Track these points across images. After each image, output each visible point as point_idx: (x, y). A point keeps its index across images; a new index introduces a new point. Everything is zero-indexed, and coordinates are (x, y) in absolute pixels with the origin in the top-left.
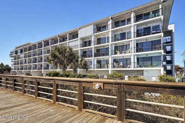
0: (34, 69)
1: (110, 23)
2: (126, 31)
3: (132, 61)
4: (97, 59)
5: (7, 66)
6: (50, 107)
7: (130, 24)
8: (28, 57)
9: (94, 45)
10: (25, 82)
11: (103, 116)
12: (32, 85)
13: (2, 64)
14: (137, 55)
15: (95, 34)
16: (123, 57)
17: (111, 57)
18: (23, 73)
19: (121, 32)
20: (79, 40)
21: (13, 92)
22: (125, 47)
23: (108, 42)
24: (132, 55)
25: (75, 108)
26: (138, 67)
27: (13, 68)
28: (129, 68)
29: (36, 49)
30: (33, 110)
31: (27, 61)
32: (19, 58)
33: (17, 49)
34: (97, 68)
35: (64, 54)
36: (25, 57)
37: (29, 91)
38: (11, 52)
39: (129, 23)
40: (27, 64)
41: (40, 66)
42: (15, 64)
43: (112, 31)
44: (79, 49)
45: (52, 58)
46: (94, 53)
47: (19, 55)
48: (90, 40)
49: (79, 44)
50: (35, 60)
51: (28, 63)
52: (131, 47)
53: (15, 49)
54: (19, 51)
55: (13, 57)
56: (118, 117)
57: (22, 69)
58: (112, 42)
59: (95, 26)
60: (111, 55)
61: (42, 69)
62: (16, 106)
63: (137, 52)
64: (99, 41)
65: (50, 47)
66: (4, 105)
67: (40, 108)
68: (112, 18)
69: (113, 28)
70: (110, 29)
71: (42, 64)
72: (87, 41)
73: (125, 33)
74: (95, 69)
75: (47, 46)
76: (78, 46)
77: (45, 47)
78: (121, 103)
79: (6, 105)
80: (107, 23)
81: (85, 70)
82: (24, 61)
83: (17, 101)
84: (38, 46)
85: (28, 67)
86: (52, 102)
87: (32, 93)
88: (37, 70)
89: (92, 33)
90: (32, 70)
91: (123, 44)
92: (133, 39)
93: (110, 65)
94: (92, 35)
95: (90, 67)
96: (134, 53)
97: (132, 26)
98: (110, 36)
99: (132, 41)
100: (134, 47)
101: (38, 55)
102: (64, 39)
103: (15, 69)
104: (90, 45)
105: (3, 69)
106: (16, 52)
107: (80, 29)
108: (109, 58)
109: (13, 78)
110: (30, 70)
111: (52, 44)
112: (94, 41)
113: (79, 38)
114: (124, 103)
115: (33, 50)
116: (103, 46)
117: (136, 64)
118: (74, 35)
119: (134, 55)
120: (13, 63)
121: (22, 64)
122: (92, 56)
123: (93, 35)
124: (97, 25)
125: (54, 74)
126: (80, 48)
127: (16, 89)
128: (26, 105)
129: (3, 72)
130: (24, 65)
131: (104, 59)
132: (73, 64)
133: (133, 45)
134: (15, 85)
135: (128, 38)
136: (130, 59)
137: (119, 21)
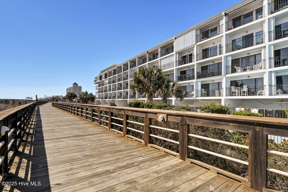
0: (118, 98)
1: (223, 22)
2: (254, 31)
3: (266, 82)
4: (202, 82)
5: (91, 94)
6: (118, 139)
7: (262, 17)
8: (113, 83)
9: (197, 61)
10: (101, 112)
11: (167, 153)
12: (107, 116)
13: (86, 92)
14: (276, 72)
15: (198, 44)
16: (249, 77)
17: (225, 78)
18: (108, 103)
19: (245, 34)
20: (175, 55)
21: (92, 122)
22: (252, 59)
23: (220, 54)
24: (264, 73)
25: (142, 143)
26: (278, 93)
27: (98, 97)
28: (259, 95)
29: (121, 72)
30: (102, 140)
31: (111, 88)
32: (103, 85)
33: (102, 74)
34: (202, 96)
35: (150, 78)
36: (109, 83)
37: (104, 122)
38: (96, 78)
39: (260, 16)
40: (111, 92)
41: (125, 94)
42: (99, 92)
43: (226, 35)
44: (175, 68)
45: (135, 83)
46: (197, 73)
47: (103, 81)
48: (191, 53)
49: (175, 61)
50: (120, 87)
51: (113, 91)
52: (263, 58)
53: (99, 74)
54: (103, 76)
55: (97, 83)
56: (180, 155)
57: (106, 98)
58: (226, 52)
59: (199, 31)
60: (226, 74)
61: (127, 98)
62: (90, 135)
63: (275, 67)
64: (205, 53)
65: (137, 69)
66: (81, 133)
67: (110, 138)
68: (226, 14)
69: (229, 30)
70: (223, 32)
71: (128, 91)
72: (187, 55)
73: (252, 35)
74: (198, 98)
75: (134, 67)
76: (174, 63)
77: (131, 69)
78: (183, 139)
79: (82, 133)
80: (219, 22)
81: (179, 99)
82: (108, 88)
83: (92, 131)
84: (123, 68)
85: (113, 95)
86: (123, 135)
87: (107, 124)
88: (122, 99)
89: (194, 43)
90: (117, 100)
91: (249, 53)
92: (266, 43)
93: (224, 91)
94: (194, 45)
95: (191, 95)
96: (270, 67)
97: (265, 21)
98: (224, 44)
99: (265, 47)
100: (270, 58)
101: (123, 80)
102: (154, 55)
103: (99, 98)
104: (191, 61)
105: (87, 98)
106: (101, 78)
107: (176, 38)
108: (221, 79)
109: (92, 108)
110: (115, 100)
111: (139, 64)
112: (197, 55)
113: (174, 53)
114: (186, 139)
115: (118, 73)
116: (213, 61)
117: (274, 89)
118: (168, 49)
119: (270, 73)
120: (97, 91)
121: (107, 92)
122: (193, 78)
123: (196, 46)
124: (201, 30)
125: (135, 104)
126: (176, 66)
127: (94, 120)
128: (98, 135)
129: (87, 102)
130: (108, 92)
131: (213, 81)
132: (161, 91)
133: (267, 54)
134: (94, 115)
135: (257, 43)
136: (262, 79)
137: (241, 16)
